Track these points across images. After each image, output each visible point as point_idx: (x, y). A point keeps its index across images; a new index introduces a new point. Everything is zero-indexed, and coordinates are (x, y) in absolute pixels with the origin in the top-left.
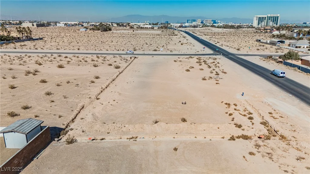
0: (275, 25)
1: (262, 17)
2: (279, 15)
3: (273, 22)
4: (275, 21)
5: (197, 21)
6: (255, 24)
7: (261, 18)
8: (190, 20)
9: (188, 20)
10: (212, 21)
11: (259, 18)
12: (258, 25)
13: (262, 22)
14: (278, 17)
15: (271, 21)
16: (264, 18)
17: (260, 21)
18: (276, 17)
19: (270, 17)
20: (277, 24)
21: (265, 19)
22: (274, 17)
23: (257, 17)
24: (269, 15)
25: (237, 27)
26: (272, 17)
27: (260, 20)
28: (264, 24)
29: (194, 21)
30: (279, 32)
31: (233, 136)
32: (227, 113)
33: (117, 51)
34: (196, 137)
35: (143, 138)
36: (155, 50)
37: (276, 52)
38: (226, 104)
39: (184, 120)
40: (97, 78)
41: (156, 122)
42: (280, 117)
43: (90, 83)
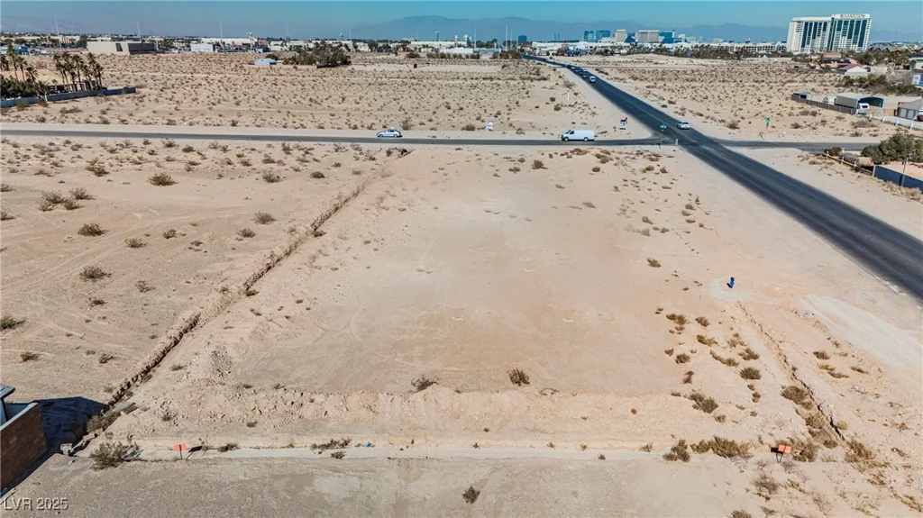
0: (855, 48)
1: (816, 24)
2: (867, 16)
3: (850, 37)
4: (856, 33)
5: (614, 36)
6: (794, 44)
7: (811, 24)
8: (592, 32)
9: (586, 33)
10: (661, 35)
11: (806, 24)
12: (803, 46)
13: (814, 38)
14: (865, 21)
15: (844, 35)
16: (820, 24)
17: (809, 35)
18: (858, 22)
19: (840, 22)
20: (861, 45)
21: (824, 30)
22: (852, 21)
23: (799, 22)
24: (838, 17)
25: (737, 53)
26: (846, 23)
27: (810, 30)
28: (822, 44)
29: (607, 34)
30: (866, 71)
31: (682, 443)
32: (669, 352)
33: (351, 130)
34: (552, 446)
35: (369, 445)
36: (471, 128)
37: (852, 135)
38: (672, 317)
39: (520, 379)
40: (265, 219)
41: (424, 385)
42: (853, 369)
43: (239, 237)
